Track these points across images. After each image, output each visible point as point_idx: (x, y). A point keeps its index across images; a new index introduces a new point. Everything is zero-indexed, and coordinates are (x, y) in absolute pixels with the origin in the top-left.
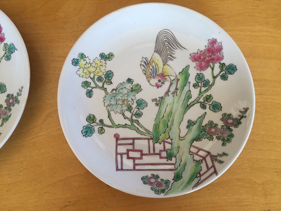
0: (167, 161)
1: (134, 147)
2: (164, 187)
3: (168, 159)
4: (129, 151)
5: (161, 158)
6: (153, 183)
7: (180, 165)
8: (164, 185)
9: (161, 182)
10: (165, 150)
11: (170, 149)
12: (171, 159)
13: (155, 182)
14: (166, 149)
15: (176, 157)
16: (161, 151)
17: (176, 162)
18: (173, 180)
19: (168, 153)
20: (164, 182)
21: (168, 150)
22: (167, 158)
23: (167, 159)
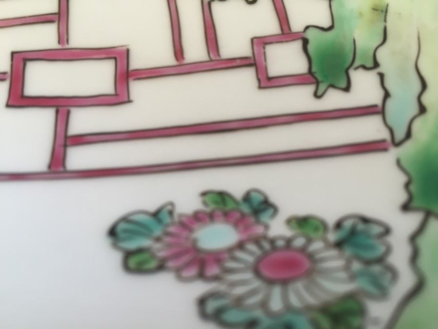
0: (317, 96)
1: (63, 36)
2: (343, 275)
3: (317, 83)
4: (25, 60)
5: (267, 82)
6: (217, 257)
7: (422, 110)
8: (333, 261)
9: (299, 242)
10: (286, 34)
11: (326, 23)
12: (344, 85)
13: (241, 246)
14: (297, 25)
15: (376, 65)
16: (260, 42)
17: (387, 95)
18: (406, 207)
19: (310, 47)
20: (332, 237)
21: (311, 35)
22: (309, 78)
23: (310, 89)
